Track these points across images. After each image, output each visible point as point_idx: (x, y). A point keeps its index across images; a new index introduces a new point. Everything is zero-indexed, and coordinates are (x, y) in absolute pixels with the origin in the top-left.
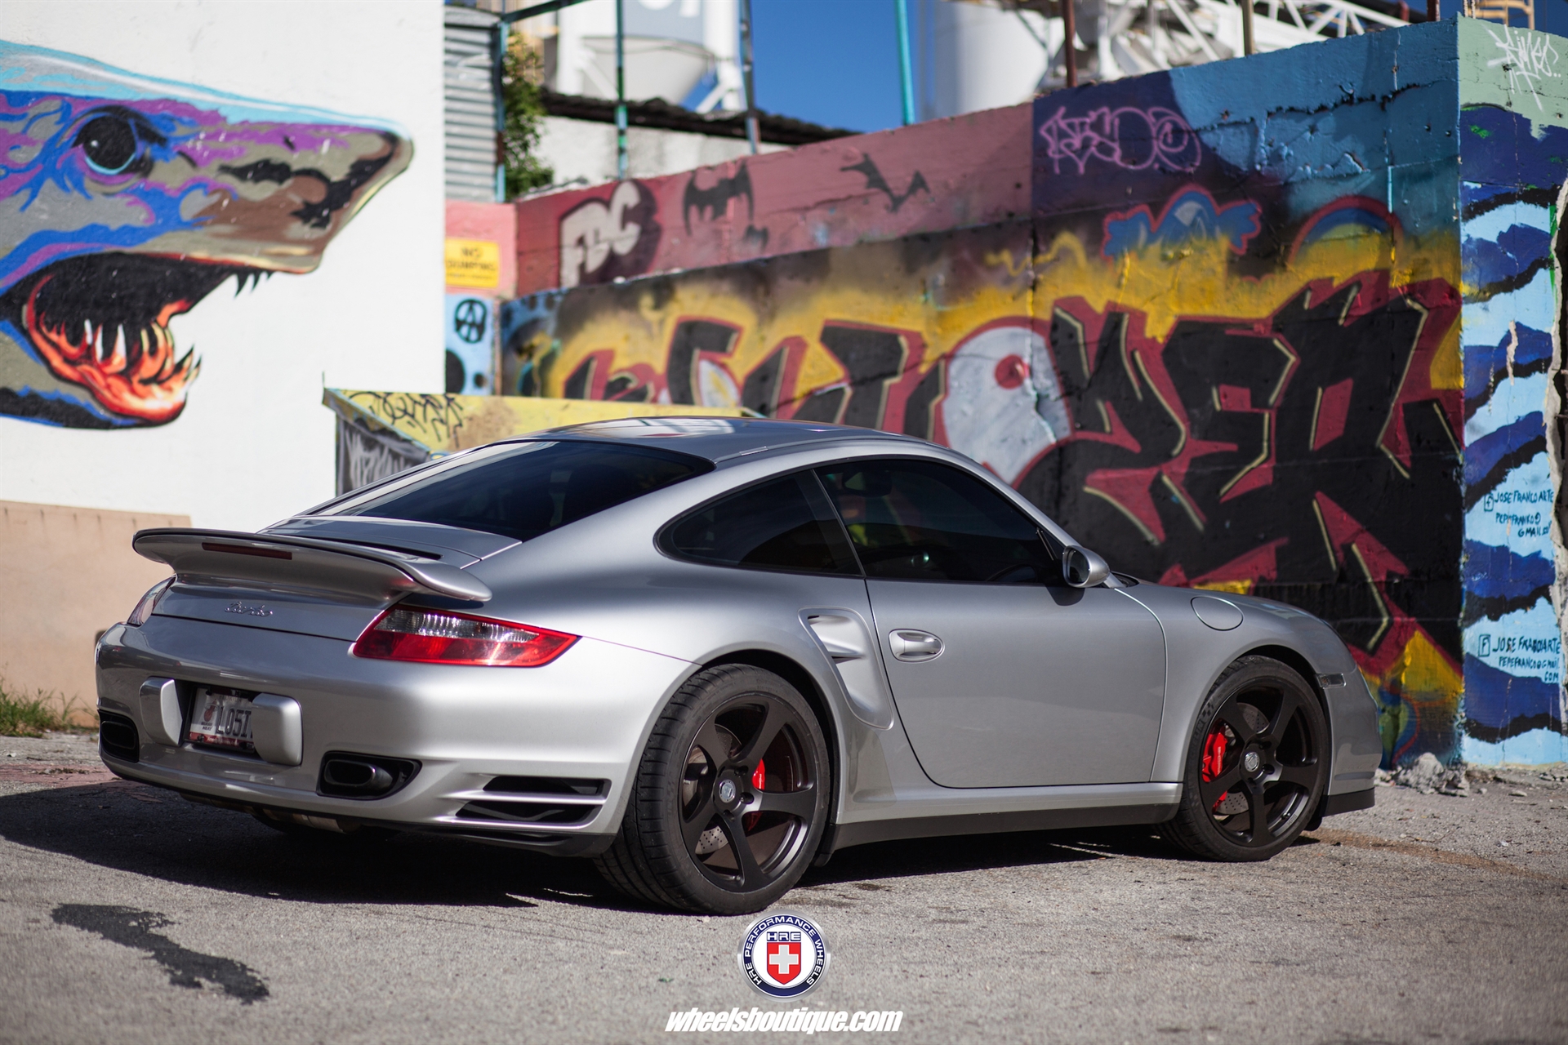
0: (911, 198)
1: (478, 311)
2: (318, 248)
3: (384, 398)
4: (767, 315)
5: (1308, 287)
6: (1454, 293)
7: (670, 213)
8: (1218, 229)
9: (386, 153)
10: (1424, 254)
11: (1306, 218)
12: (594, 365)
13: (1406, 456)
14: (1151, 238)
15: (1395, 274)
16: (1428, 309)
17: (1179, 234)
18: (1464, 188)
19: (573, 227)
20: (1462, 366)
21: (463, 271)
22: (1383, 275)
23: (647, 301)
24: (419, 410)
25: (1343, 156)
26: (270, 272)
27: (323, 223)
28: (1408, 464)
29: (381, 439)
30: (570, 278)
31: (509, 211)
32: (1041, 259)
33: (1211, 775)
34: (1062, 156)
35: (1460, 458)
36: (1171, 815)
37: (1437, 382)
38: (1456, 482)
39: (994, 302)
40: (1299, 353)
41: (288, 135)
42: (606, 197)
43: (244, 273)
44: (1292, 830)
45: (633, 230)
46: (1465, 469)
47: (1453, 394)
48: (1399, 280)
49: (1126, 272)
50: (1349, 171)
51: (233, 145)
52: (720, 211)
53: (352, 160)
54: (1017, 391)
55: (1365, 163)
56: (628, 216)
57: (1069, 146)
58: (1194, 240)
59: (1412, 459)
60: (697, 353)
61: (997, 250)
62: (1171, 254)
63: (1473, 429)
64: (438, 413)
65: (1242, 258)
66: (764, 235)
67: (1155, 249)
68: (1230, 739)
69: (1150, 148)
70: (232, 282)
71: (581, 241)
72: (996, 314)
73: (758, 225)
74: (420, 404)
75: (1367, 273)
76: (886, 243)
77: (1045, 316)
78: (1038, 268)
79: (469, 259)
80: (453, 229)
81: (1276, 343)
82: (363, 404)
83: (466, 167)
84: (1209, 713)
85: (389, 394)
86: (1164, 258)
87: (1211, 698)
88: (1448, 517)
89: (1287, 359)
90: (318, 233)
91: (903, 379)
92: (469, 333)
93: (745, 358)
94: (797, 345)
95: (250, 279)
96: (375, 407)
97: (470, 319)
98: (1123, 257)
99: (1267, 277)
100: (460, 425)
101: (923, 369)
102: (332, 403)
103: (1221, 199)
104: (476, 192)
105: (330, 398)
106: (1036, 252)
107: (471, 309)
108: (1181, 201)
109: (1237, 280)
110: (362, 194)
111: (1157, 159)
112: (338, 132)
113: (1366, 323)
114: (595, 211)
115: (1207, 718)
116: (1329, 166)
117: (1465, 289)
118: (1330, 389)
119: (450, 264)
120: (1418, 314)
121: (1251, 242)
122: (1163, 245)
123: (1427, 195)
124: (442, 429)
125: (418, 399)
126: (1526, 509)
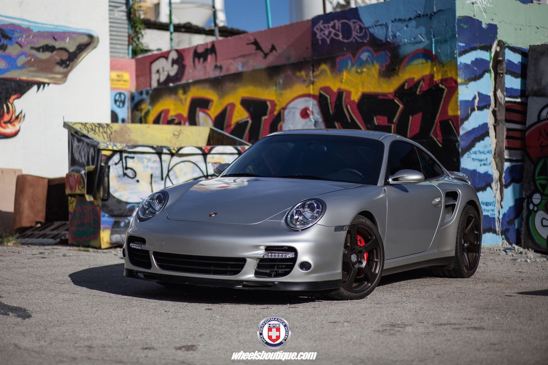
0: (271, 54)
1: (123, 97)
2: (65, 75)
3: (85, 125)
4: (222, 95)
5: (406, 81)
6: (456, 82)
7: (189, 60)
8: (375, 62)
9: (89, 41)
10: (446, 68)
11: (405, 57)
12: (163, 115)
13: (440, 139)
14: (353, 65)
15: (436, 75)
16: (447, 88)
17: (362, 64)
18: (459, 46)
19: (155, 66)
20: (459, 107)
21: (117, 83)
22: (432, 76)
23: (181, 92)
24: (97, 129)
25: (418, 35)
26: (49, 84)
27: (67, 66)
28: (441, 142)
29: (83, 138)
30: (154, 84)
31: (133, 62)
32: (315, 74)
34: (322, 38)
35: (459, 139)
37: (451, 113)
38: (458, 148)
39: (300, 89)
40: (404, 104)
41: (54, 36)
42: (166, 56)
43: (39, 84)
45: (176, 67)
46: (461, 143)
47: (456, 117)
48: (437, 78)
49: (344, 78)
50: (420, 40)
51: (35, 40)
52: (205, 59)
53: (77, 44)
54: (307, 120)
55: (425, 37)
56: (174, 62)
57: (324, 34)
58: (367, 66)
59: (442, 140)
60: (198, 109)
61: (300, 71)
62: (359, 71)
63: (463, 129)
64: (103, 130)
65: (384, 72)
66: (221, 68)
67: (354, 69)
69: (351, 34)
70: (35, 87)
71: (158, 71)
72: (300, 93)
73: (219, 64)
74: (97, 127)
75: (426, 76)
76: (261, 70)
77: (317, 93)
78: (314, 77)
79: (119, 78)
80: (113, 67)
81: (396, 101)
82: (77, 127)
83: (118, 46)
85: (86, 123)
86: (357, 72)
88: (455, 160)
89: (399, 106)
90: (66, 70)
91: (269, 117)
92: (120, 104)
93: (215, 111)
94: (232, 106)
95: (42, 86)
96: (82, 128)
97: (120, 100)
98: (343, 72)
99: (392, 78)
100: (112, 133)
101: (276, 113)
102: (66, 126)
103: (376, 51)
104: (121, 55)
105: (66, 125)
106: (313, 71)
107: (120, 96)
108: (363, 52)
109: (382, 79)
110: (81, 56)
111: (354, 38)
112: (72, 34)
113: (427, 93)
114: (162, 61)
116: (413, 39)
117: (459, 80)
118: (414, 116)
119: (112, 80)
120: (443, 90)
121: (386, 66)
122: (357, 68)
123: (446, 48)
124: (105, 135)
125: (97, 125)
126: (483, 157)
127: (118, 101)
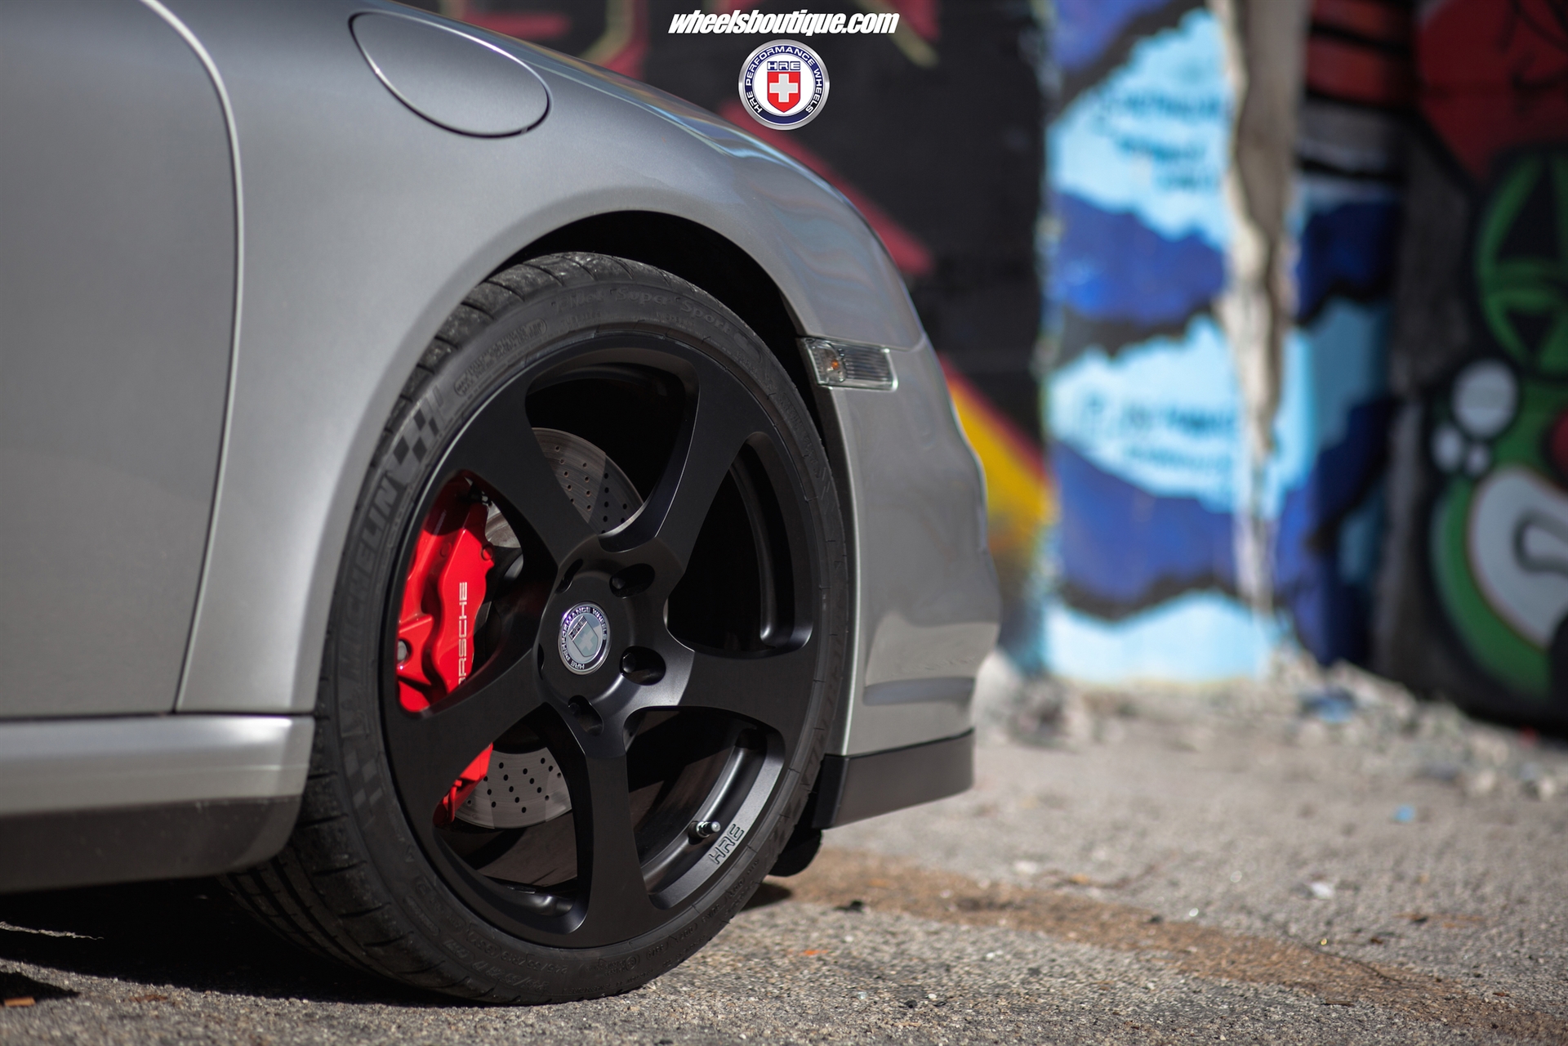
13: (928, 17)
28: (933, 33)
33: (433, 683)
35: (1048, 13)
36: (270, 842)
44: (727, 880)
46: (1053, 35)
59: (941, 23)
68: (501, 556)
84: (420, 449)
87: (429, 394)
115: (411, 470)
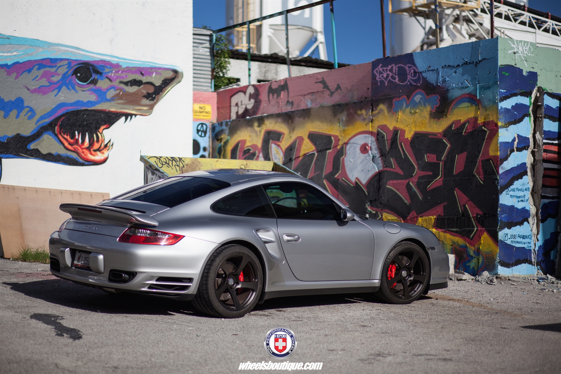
0: (336, 92)
1: (205, 127)
2: (151, 107)
3: (159, 158)
4: (292, 129)
5: (453, 123)
6: (496, 125)
7: (264, 96)
8: (427, 104)
9: (174, 76)
10: (488, 113)
11: (453, 101)
12: (240, 144)
13: (482, 177)
14: (407, 107)
15: (479, 119)
16: (489, 130)
17: (415, 105)
18: (500, 92)
19: (235, 100)
20: (499, 148)
21: (199, 114)
22: (476, 119)
23: (256, 124)
24: (171, 162)
25: (464, 81)
26: (136, 115)
27: (153, 99)
28: (483, 179)
29: (155, 172)
30: (234, 116)
31: (215, 94)
32: (374, 112)
33: (391, 278)
34: (380, 80)
35: (498, 178)
37: (491, 153)
38: (497, 185)
39: (360, 126)
40: (451, 144)
41: (142, 71)
42: (244, 90)
43: (127, 116)
44: (417, 295)
45: (253, 101)
46: (500, 181)
47: (496, 157)
48: (480, 121)
49: (399, 117)
50: (466, 86)
51: (124, 75)
52: (279, 95)
53: (163, 79)
54: (367, 154)
55: (471, 83)
56: (251, 96)
57: (383, 76)
58: (419, 107)
59: (484, 178)
60: (271, 141)
61: (361, 110)
62: (413, 111)
63: (502, 168)
64: (176, 163)
65: (434, 113)
66: (292, 103)
67: (408, 110)
68: (396, 266)
69: (407, 78)
70: (123, 118)
71: (237, 105)
72: (360, 130)
73: (290, 100)
74: (171, 160)
75: (471, 118)
76: (327, 107)
77: (375, 131)
78: (373, 116)
79: (202, 110)
80: (196, 100)
81: (444, 140)
82: (152, 161)
83: (202, 80)
85: (161, 157)
86: (411, 113)
88: (494, 196)
89: (447, 145)
90: (152, 102)
91: (332, 150)
92: (201, 134)
93: (285, 143)
94: (301, 139)
95: (129, 117)
96: (157, 161)
97: (202, 129)
98: (399, 112)
99: (441, 119)
100: (184, 167)
101: (339, 147)
102: (142, 160)
103: (428, 94)
104: (205, 88)
105: (142, 159)
106: (372, 111)
107: (202, 126)
108: (416, 95)
109: (432, 120)
110: (166, 89)
111: (409, 81)
112: (158, 70)
113: (471, 134)
114: (241, 94)
115: (389, 260)
116: (460, 84)
117: (500, 124)
118: (459, 155)
119: (195, 112)
120: (486, 132)
121: (437, 108)
122: (410, 109)
123: (489, 94)
124: (178, 168)
125: (170, 159)
126: (521, 194)
127: (201, 131)
